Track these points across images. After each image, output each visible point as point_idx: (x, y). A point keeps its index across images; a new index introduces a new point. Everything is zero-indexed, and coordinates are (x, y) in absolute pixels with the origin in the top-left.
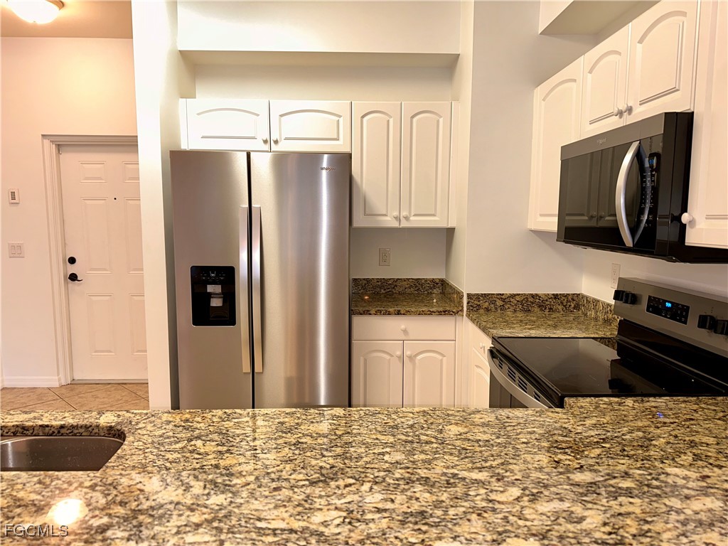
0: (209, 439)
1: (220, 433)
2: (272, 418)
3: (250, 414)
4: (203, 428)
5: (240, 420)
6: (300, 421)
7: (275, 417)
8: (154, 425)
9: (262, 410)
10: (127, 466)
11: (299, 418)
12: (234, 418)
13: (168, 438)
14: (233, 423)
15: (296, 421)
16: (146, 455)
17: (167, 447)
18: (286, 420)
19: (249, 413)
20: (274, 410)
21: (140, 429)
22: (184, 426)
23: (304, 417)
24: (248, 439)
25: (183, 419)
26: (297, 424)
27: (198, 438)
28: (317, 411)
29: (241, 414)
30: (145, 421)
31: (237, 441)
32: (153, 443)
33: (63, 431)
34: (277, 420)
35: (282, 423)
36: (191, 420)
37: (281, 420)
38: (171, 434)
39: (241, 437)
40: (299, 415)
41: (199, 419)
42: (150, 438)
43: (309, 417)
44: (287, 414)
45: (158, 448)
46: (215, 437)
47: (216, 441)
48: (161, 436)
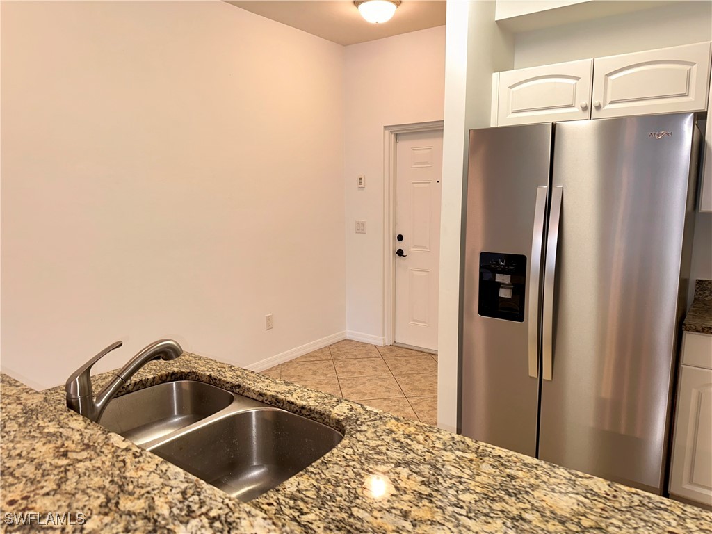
0: (417, 470)
1: (434, 467)
2: (502, 465)
3: (480, 451)
4: (419, 453)
5: (464, 455)
6: (538, 482)
7: (508, 464)
8: (375, 432)
9: (497, 448)
10: (323, 476)
11: (537, 477)
12: (458, 450)
13: (378, 453)
14: (454, 457)
15: (532, 481)
16: (348, 468)
17: (371, 466)
18: (520, 474)
19: (478, 449)
20: (511, 453)
21: (360, 431)
22: (402, 443)
23: (545, 478)
24: (461, 487)
25: (407, 432)
26: (532, 485)
27: (408, 464)
28: (567, 475)
29: (469, 446)
30: (369, 423)
31: (446, 485)
32: (362, 454)
33: (304, 412)
34: (508, 471)
35: (511, 477)
36: (413, 436)
37: (513, 472)
38: (383, 449)
39: (453, 481)
40: (539, 473)
41: (421, 438)
42: (363, 447)
43: (552, 480)
44: (525, 464)
45: (362, 464)
46: (425, 469)
47: (424, 477)
48: (374, 449)
